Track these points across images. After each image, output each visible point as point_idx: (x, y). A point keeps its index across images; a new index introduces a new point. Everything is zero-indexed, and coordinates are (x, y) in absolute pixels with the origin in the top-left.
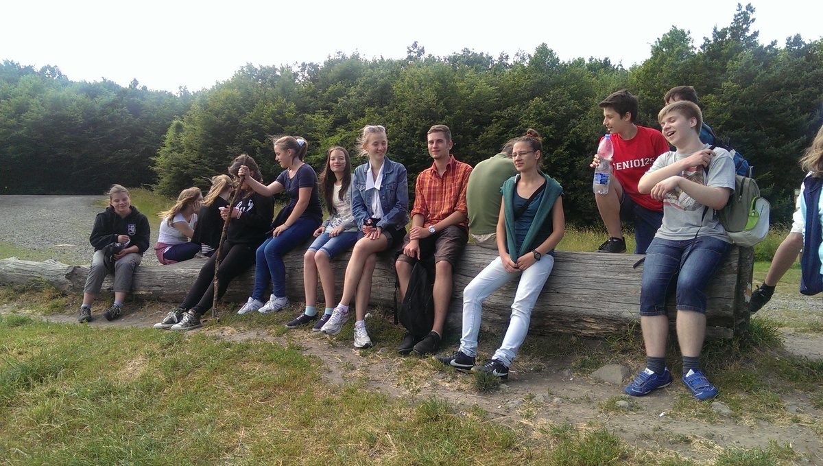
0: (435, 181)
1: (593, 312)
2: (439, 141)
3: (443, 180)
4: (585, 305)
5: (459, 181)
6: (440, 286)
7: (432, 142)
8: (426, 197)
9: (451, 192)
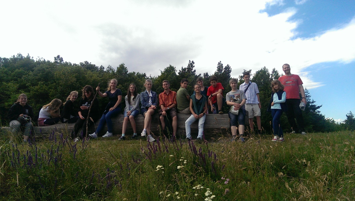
0: (166, 96)
2: (166, 84)
3: (168, 96)
4: (215, 126)
5: (173, 95)
6: (174, 123)
7: (164, 85)
8: (164, 100)
9: (171, 98)
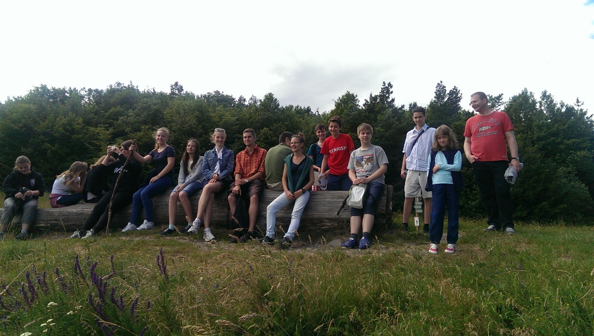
0: (247, 157)
1: (328, 217)
2: (249, 137)
3: (251, 156)
4: (324, 214)
5: (261, 157)
6: (252, 208)
7: (246, 137)
8: (242, 165)
9: (256, 162)
